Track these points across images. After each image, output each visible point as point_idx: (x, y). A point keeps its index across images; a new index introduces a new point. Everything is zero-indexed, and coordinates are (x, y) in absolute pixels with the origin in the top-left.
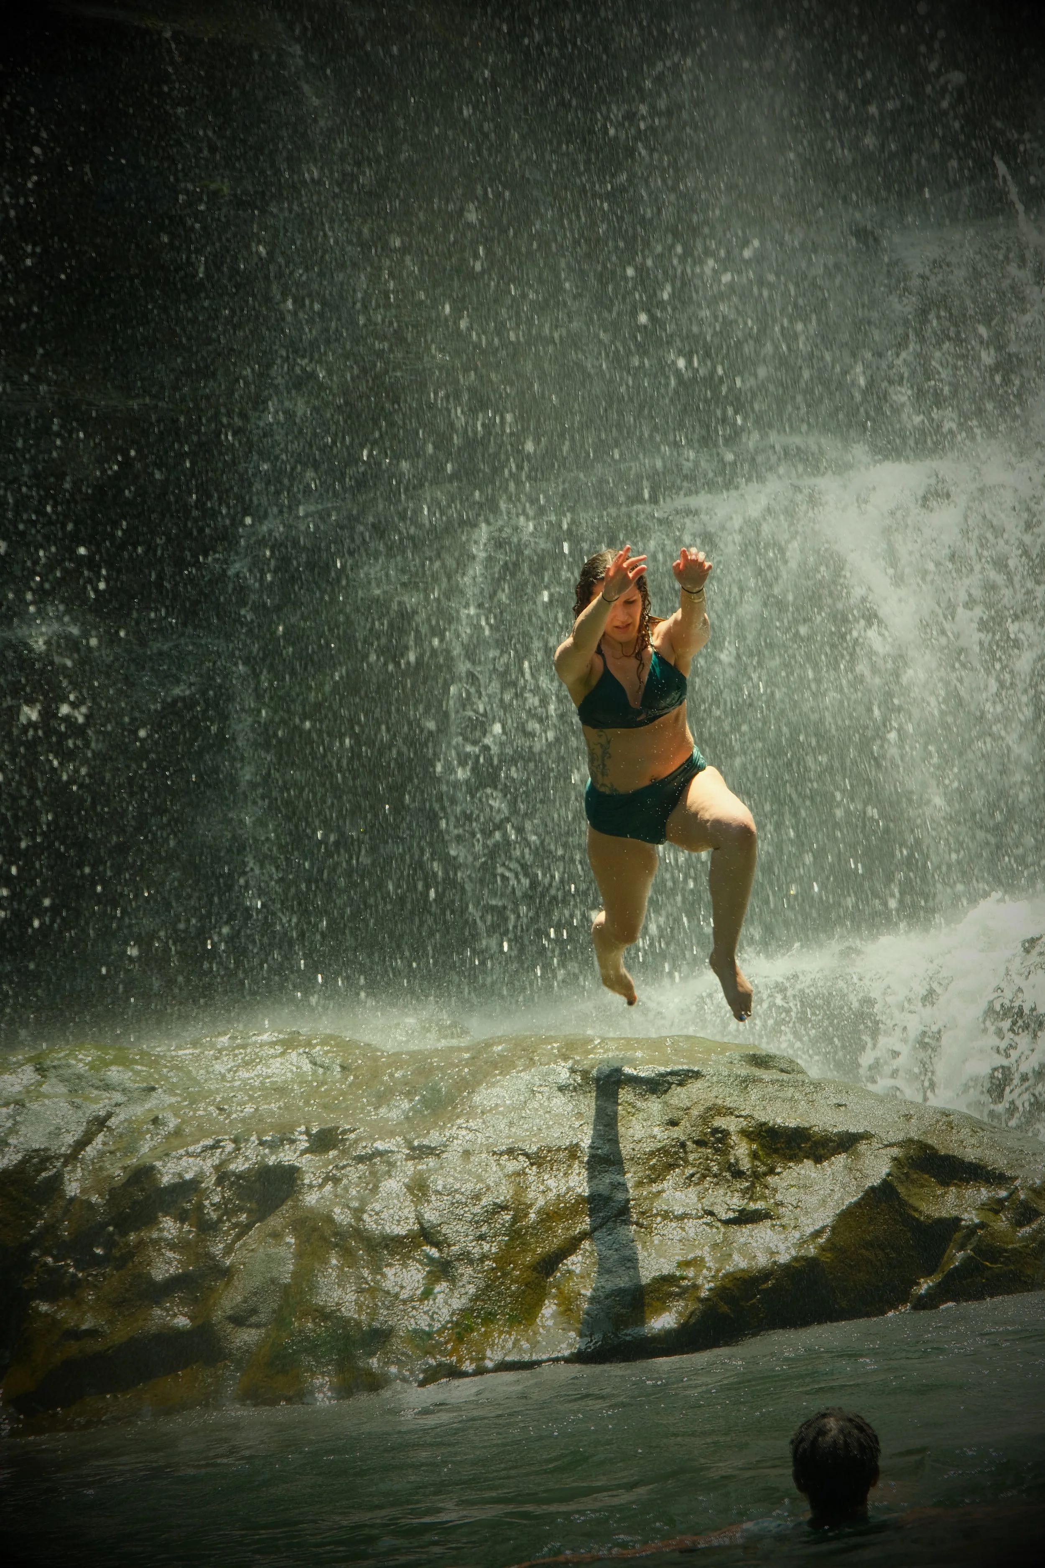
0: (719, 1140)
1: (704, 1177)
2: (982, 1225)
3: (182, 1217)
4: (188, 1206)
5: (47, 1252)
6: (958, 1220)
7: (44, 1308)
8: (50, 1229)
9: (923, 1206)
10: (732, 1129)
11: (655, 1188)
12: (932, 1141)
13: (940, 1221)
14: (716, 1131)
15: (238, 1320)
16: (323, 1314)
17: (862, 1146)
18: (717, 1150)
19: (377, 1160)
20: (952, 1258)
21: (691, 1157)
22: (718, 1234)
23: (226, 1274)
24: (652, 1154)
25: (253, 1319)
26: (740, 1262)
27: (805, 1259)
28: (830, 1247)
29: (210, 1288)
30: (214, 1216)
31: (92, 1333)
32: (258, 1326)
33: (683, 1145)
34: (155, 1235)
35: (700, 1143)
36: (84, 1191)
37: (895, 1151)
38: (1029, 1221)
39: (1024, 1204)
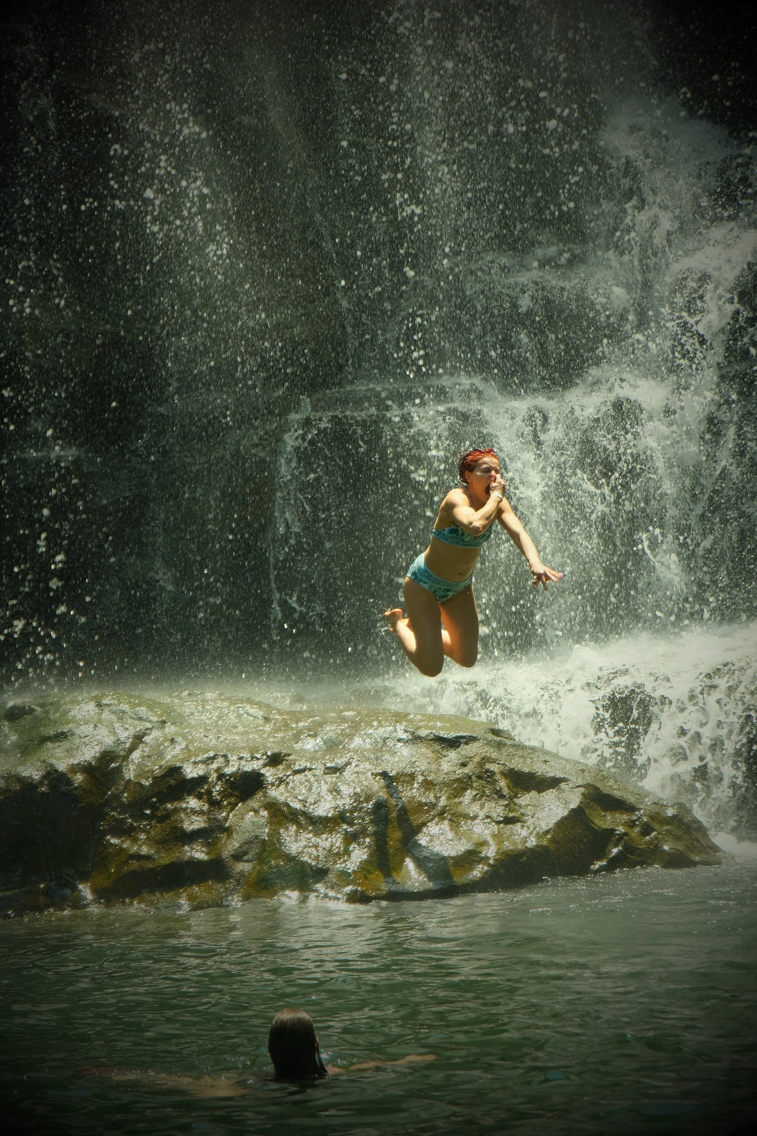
0: (489, 777)
1: (482, 796)
2: (626, 834)
3: (199, 796)
4: (203, 791)
5: (114, 809)
6: (613, 830)
7: (114, 841)
8: (116, 797)
9: (596, 821)
10: (496, 770)
11: (456, 800)
12: (599, 785)
13: (605, 830)
14: (487, 771)
15: (238, 857)
16: (290, 858)
17: (563, 785)
18: (488, 782)
19: (307, 773)
20: (611, 852)
21: (475, 785)
22: (495, 828)
23: (229, 831)
24: (455, 781)
25: (245, 858)
26: (507, 845)
27: (541, 846)
28: (553, 841)
29: (217, 838)
30: (218, 798)
31: (148, 858)
32: (248, 861)
33: (470, 778)
34: (184, 805)
35: (479, 777)
36: (136, 776)
37: (582, 790)
38: (648, 834)
39: (646, 824)
